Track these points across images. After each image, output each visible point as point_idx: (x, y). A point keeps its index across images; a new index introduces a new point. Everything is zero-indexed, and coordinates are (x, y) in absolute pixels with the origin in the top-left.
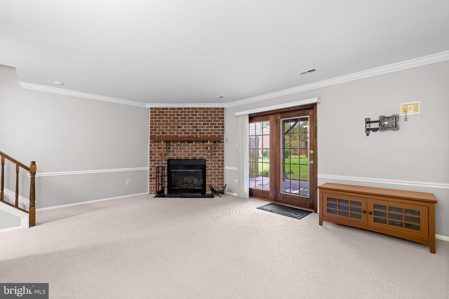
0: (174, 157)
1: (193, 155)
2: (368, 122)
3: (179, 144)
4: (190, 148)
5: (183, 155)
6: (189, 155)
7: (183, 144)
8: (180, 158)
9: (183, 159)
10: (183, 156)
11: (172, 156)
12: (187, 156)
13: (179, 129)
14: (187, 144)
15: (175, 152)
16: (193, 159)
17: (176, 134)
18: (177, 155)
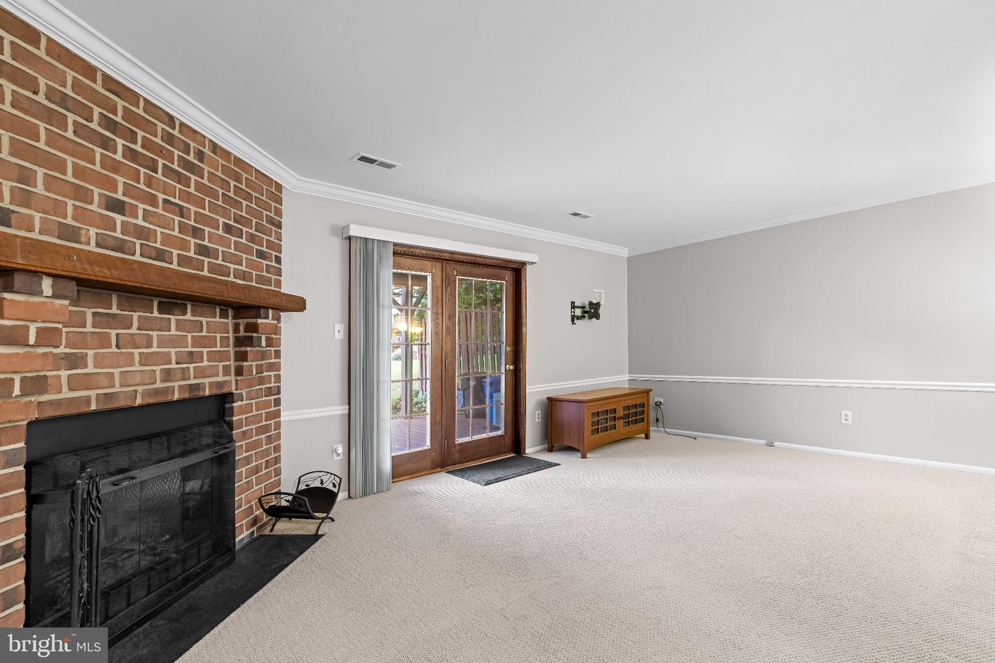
0: (88, 400)
1: (184, 374)
2: (573, 306)
3: (114, 310)
4: (173, 342)
5: (138, 379)
6: (167, 375)
7: (136, 315)
8: (122, 403)
9: (139, 401)
10: (140, 389)
11: (66, 394)
12: (159, 385)
13: (119, 219)
14: (156, 314)
15: (90, 362)
16: (187, 395)
17: (98, 245)
18: (104, 381)
